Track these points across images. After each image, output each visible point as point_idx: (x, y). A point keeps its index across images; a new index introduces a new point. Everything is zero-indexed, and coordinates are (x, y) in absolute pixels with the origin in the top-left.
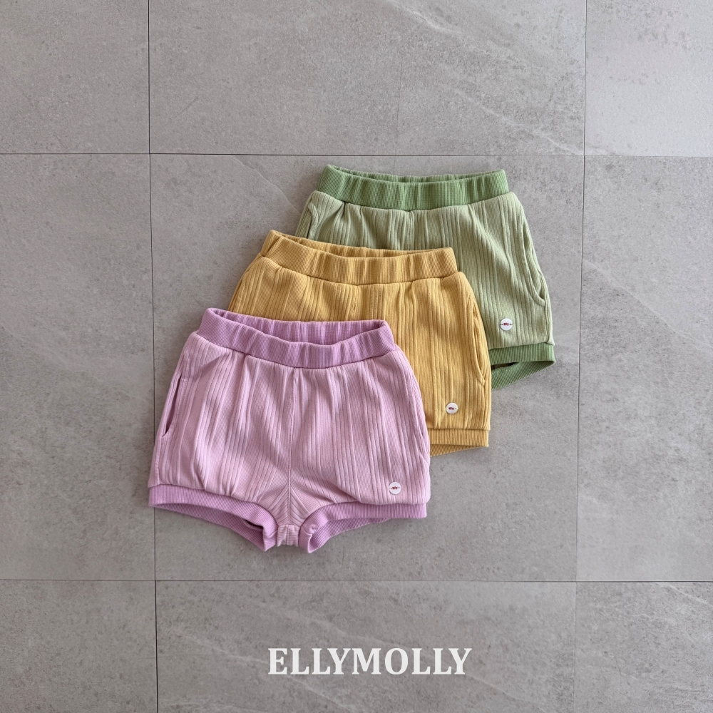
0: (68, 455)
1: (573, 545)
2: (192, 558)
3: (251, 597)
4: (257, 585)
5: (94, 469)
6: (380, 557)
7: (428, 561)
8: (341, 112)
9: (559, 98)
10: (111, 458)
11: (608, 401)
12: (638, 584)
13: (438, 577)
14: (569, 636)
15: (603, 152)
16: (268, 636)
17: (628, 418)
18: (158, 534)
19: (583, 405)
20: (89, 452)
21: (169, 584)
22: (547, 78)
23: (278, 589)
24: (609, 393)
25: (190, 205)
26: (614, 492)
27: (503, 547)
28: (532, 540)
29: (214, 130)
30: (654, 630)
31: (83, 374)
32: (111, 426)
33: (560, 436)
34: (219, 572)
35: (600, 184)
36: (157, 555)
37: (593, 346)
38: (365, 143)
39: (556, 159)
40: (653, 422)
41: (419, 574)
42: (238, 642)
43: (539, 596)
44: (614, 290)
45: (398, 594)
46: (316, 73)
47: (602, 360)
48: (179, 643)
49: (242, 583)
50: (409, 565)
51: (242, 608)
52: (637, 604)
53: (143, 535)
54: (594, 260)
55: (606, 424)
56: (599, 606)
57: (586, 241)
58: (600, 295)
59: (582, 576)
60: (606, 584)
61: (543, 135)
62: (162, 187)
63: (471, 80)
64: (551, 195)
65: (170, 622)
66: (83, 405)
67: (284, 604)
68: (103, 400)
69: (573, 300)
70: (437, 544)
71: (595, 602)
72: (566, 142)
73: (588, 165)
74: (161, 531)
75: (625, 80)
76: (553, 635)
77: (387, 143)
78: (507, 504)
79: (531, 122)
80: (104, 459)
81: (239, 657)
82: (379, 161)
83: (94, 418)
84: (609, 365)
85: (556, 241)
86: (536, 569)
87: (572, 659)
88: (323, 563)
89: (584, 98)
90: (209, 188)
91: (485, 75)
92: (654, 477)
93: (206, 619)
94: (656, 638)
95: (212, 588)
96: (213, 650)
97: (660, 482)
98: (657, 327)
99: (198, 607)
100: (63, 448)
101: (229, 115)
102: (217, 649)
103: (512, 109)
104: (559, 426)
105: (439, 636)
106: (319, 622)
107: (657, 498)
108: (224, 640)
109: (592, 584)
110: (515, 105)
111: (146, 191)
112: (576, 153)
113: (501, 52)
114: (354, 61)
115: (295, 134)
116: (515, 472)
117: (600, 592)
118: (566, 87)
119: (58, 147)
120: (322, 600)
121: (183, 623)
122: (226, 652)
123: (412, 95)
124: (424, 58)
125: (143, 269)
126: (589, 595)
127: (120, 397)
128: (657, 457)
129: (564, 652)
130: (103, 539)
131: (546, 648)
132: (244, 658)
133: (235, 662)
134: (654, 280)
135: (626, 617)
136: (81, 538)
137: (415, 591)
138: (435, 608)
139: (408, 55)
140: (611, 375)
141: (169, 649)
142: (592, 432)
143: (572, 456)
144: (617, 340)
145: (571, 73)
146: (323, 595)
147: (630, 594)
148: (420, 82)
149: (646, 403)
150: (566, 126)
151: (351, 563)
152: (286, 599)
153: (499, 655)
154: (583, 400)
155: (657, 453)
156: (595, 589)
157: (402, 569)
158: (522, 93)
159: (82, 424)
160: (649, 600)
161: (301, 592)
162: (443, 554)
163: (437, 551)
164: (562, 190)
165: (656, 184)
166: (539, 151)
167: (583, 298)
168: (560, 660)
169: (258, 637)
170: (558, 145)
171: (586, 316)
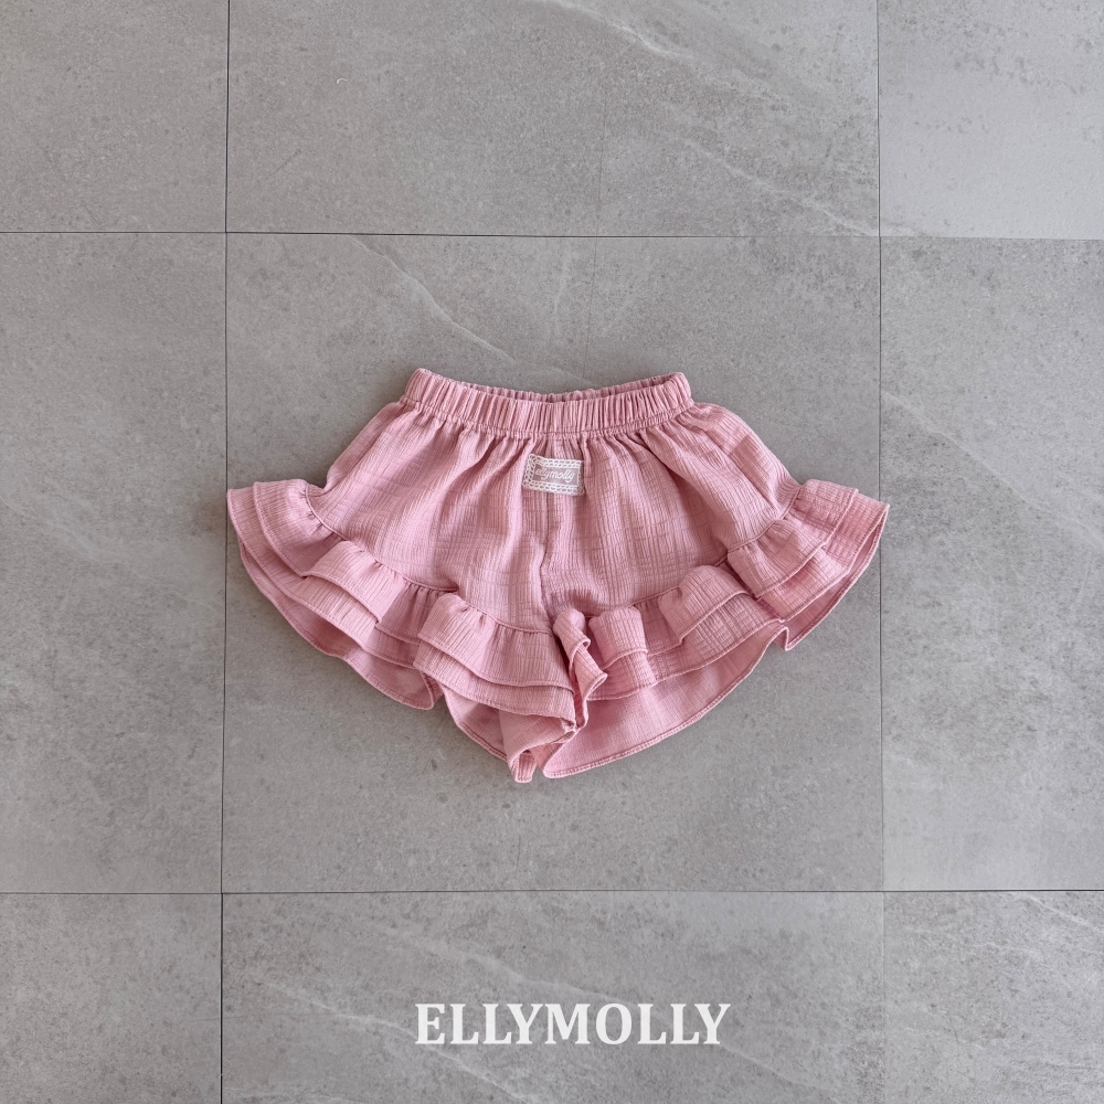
0: (89, 693)
1: (877, 832)
2: (280, 857)
3: (373, 918)
4: (383, 900)
5: (129, 715)
6: (577, 854)
7: (652, 859)
8: (515, 171)
9: (840, 153)
10: (156, 698)
11: (925, 607)
12: (981, 894)
13: (668, 885)
14: (875, 979)
15: (909, 232)
16: (399, 981)
17: (957, 634)
18: (228, 818)
19: (887, 612)
20: (122, 688)
21: (244, 898)
22: (821, 123)
23: (416, 906)
24: (927, 594)
25: (286, 310)
26: (938, 748)
27: (768, 837)
28: (813, 825)
29: (323, 199)
30: (1007, 968)
31: (116, 567)
32: (157, 648)
33: (853, 661)
34: (323, 879)
35: (903, 280)
36: (226, 851)
37: (900, 522)
38: (551, 216)
39: (837, 242)
40: (995, 638)
41: (638, 879)
42: (353, 993)
43: (827, 914)
44: (930, 437)
45: (605, 913)
46: (478, 115)
47: (914, 544)
48: (258, 994)
49: (359, 896)
50: (621, 865)
51: (358, 937)
52: (980, 927)
53: (203, 819)
54: (899, 393)
55: (923, 642)
56: (920, 931)
57: (885, 363)
58: (909, 445)
59: (892, 882)
60: (930, 894)
61: (818, 206)
62: (244, 283)
63: (709, 125)
64: (831, 295)
65: (244, 961)
66: (115, 615)
67: (425, 929)
68: (147, 606)
69: (867, 452)
70: (666, 833)
71: (914, 923)
72: (852, 217)
73: (886, 252)
74: (232, 814)
75: (937, 127)
76: (849, 978)
77: (584, 218)
78: (773, 769)
79: (800, 188)
80: (146, 698)
81: (353, 1018)
82: (573, 244)
83: (132, 635)
84: (924, 551)
85: (840, 363)
86: (820, 871)
87: (880, 1017)
88: (488, 864)
89: (877, 153)
90: (315, 284)
91: (730, 119)
92: (1000, 724)
93: (302, 956)
94: (1012, 981)
95: (312, 906)
96: (311, 1005)
97: (1010, 732)
98: (997, 493)
99: (289, 935)
100: (82, 682)
101: (347, 175)
102: (318, 1003)
103: (770, 169)
104: (851, 645)
105: (670, 981)
106: (479, 959)
107: (1006, 758)
108: (329, 990)
109: (908, 894)
110: (774, 163)
111: (220, 288)
112: (867, 234)
113: (753, 86)
114: (534, 98)
115: (446, 203)
116: (784, 718)
117: (922, 907)
118: (850, 136)
119: (87, 223)
120: (485, 922)
121: (264, 962)
122: (334, 1009)
123: (621, 147)
124: (638, 94)
125: (213, 405)
126: (904, 913)
127: (172, 602)
128: (1003, 693)
129: (867, 1005)
130: (140, 827)
131: (839, 999)
132: (361, 1019)
133: (347, 1024)
134: (990, 422)
135: (963, 947)
136: (106, 826)
137: (631, 907)
138: (662, 935)
139: (615, 90)
140: (929, 566)
141: (242, 1004)
142: (902, 654)
143: (872, 692)
144: (937, 512)
145: (858, 117)
146: (487, 914)
147: (970, 911)
148: (633, 129)
149: (984, 609)
150: (851, 193)
151: (531, 863)
152: (428, 920)
153: (764, 1010)
154: (887, 605)
155: (1003, 686)
156: (914, 902)
157: (610, 872)
158: (785, 144)
159: (113, 644)
160: (998, 922)
161: (452, 911)
162: (675, 848)
163: (666, 843)
164: (847, 288)
165: (989, 279)
166: (812, 230)
167: (883, 450)
168: (862, 1019)
169: (383, 984)
170: (840, 221)
171: (888, 477)
